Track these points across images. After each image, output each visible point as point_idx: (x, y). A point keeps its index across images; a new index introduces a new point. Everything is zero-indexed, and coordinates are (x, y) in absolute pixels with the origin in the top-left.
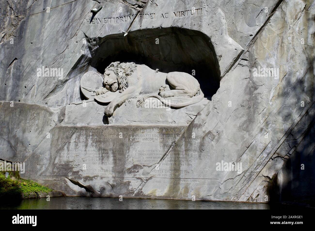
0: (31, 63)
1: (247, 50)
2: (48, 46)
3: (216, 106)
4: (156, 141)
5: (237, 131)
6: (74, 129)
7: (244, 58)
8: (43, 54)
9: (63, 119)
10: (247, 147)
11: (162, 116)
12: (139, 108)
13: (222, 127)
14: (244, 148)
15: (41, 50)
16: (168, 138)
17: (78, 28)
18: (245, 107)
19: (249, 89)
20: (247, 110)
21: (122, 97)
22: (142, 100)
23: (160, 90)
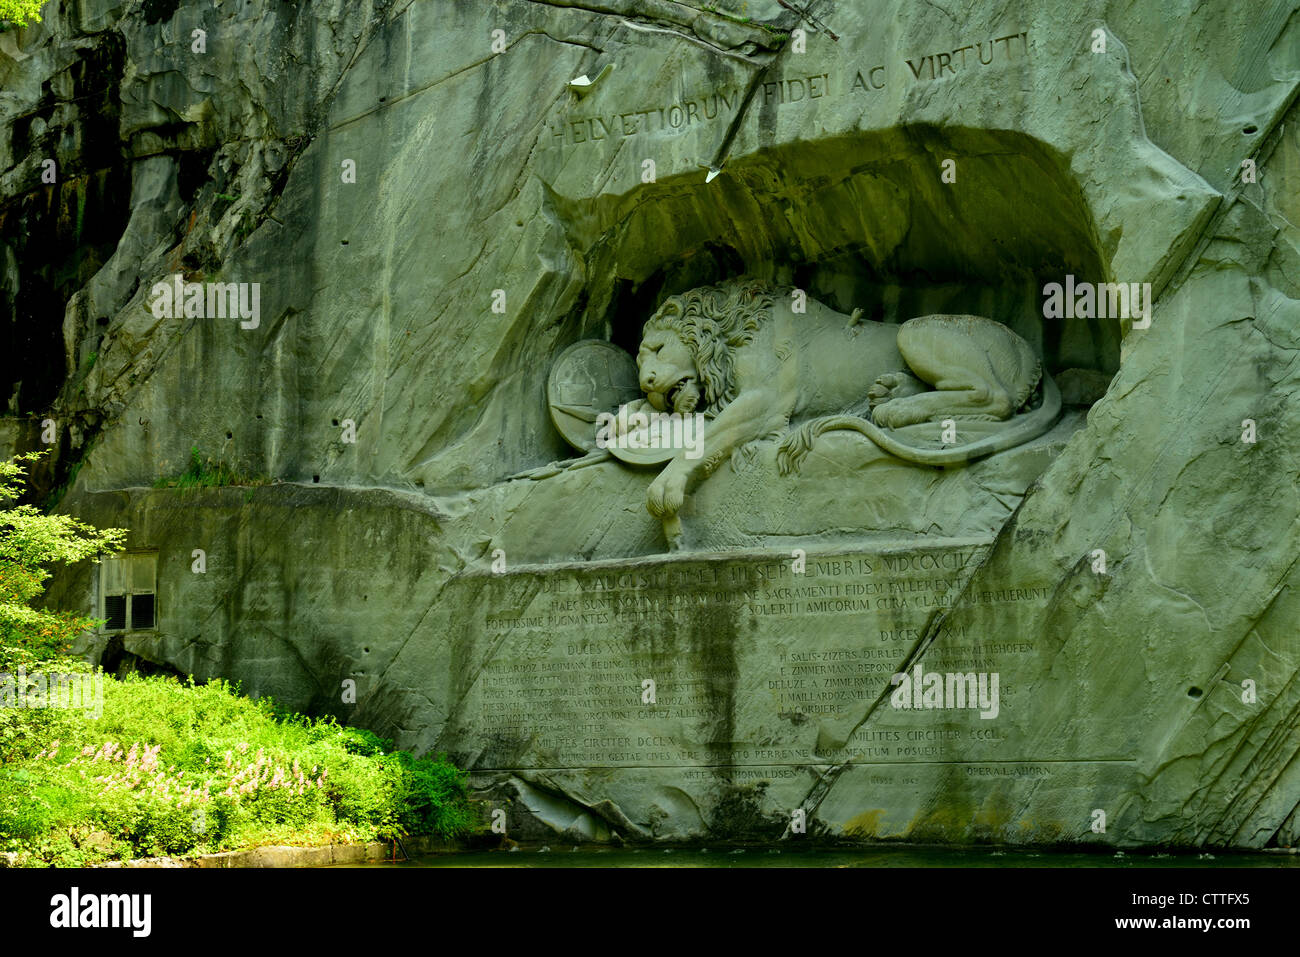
0: (350, 323)
1: (1233, 200)
2: (407, 249)
3: (1108, 452)
4: (863, 611)
5: (1205, 553)
6: (530, 581)
7: (1222, 232)
8: (393, 284)
9: (490, 541)
10: (1251, 620)
11: (886, 504)
12: (790, 477)
13: (1136, 537)
14: (1240, 621)
15: (381, 267)
16: (913, 594)
17: (521, 164)
18: (1234, 448)
19: (1250, 365)
20: (1245, 461)
21: (718, 438)
22: (800, 444)
23: (873, 397)
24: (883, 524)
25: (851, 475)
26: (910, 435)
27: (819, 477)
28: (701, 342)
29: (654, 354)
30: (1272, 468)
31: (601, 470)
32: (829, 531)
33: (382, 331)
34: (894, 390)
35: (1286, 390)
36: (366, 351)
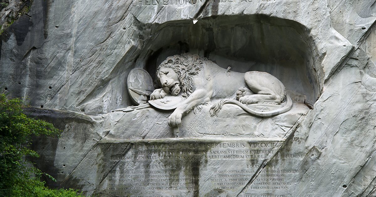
0: (58, 54)
1: (357, 48)
2: (81, 32)
3: (320, 116)
4: (242, 159)
5: (348, 147)
6: (128, 145)
7: (354, 56)
8: (76, 43)
9: (110, 131)
10: (361, 166)
11: (245, 127)
12: (214, 117)
13: (328, 141)
14: (358, 167)
15: (71, 37)
16: (258, 155)
17: (126, 9)
18: (356, 118)
19: (361, 95)
20: (360, 122)
21: (191, 103)
22: (218, 107)
23: (238, 94)
24: (245, 133)
25: (234, 118)
26: (253, 107)
27: (224, 117)
28: (182, 72)
29: (165, 75)
30: (367, 124)
31: (148, 110)
32: (227, 134)
33: (70, 58)
34: (244, 93)
35: (371, 103)
36: (64, 65)
